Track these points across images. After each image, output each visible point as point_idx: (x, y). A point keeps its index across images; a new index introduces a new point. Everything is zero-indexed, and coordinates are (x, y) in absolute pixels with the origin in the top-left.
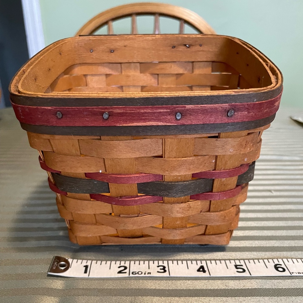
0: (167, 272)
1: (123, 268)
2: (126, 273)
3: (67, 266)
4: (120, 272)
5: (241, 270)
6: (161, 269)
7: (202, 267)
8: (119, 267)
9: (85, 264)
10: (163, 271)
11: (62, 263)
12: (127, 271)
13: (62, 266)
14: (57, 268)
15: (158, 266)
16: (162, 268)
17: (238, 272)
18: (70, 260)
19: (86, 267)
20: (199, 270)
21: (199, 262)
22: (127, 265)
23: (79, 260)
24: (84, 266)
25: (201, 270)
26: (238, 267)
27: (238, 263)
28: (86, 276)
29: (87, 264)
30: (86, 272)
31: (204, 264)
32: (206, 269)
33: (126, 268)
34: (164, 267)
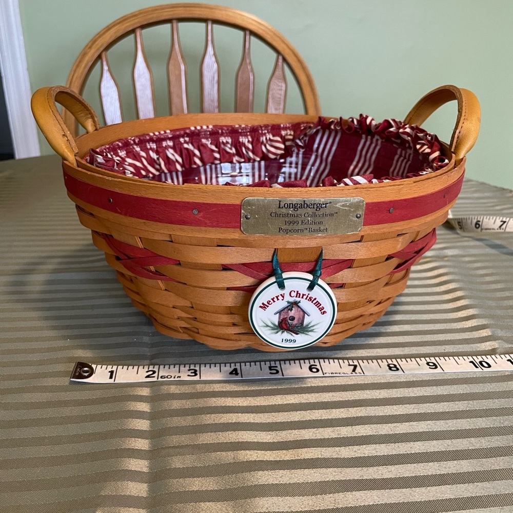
0: (198, 375)
1: (151, 373)
2: (154, 377)
3: (91, 372)
4: (148, 377)
5: (275, 372)
6: (191, 373)
7: (235, 370)
8: (147, 372)
9: (110, 370)
10: (193, 374)
11: (86, 369)
12: (156, 375)
13: (86, 372)
14: (80, 373)
15: (189, 370)
16: (193, 371)
17: (271, 373)
18: (94, 366)
19: (112, 372)
20: (231, 373)
21: (233, 365)
22: (156, 369)
23: (103, 366)
24: (109, 372)
25: (234, 372)
26: (272, 368)
27: (273, 364)
28: (112, 381)
29: (112, 370)
30: (111, 377)
31: (238, 366)
32: (239, 371)
33: (154, 372)
34: (196, 371)
